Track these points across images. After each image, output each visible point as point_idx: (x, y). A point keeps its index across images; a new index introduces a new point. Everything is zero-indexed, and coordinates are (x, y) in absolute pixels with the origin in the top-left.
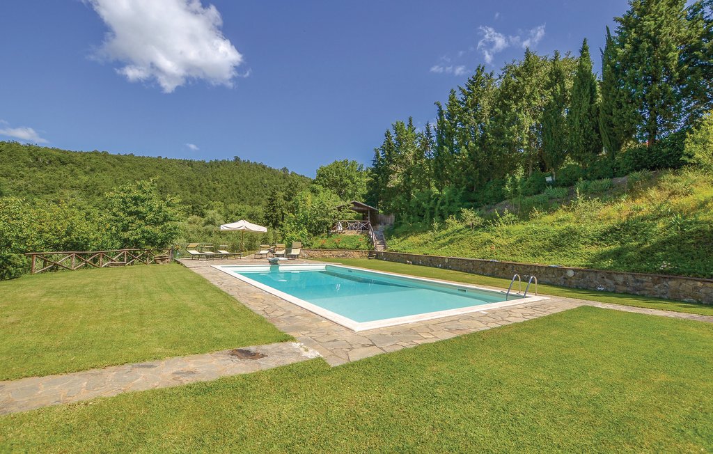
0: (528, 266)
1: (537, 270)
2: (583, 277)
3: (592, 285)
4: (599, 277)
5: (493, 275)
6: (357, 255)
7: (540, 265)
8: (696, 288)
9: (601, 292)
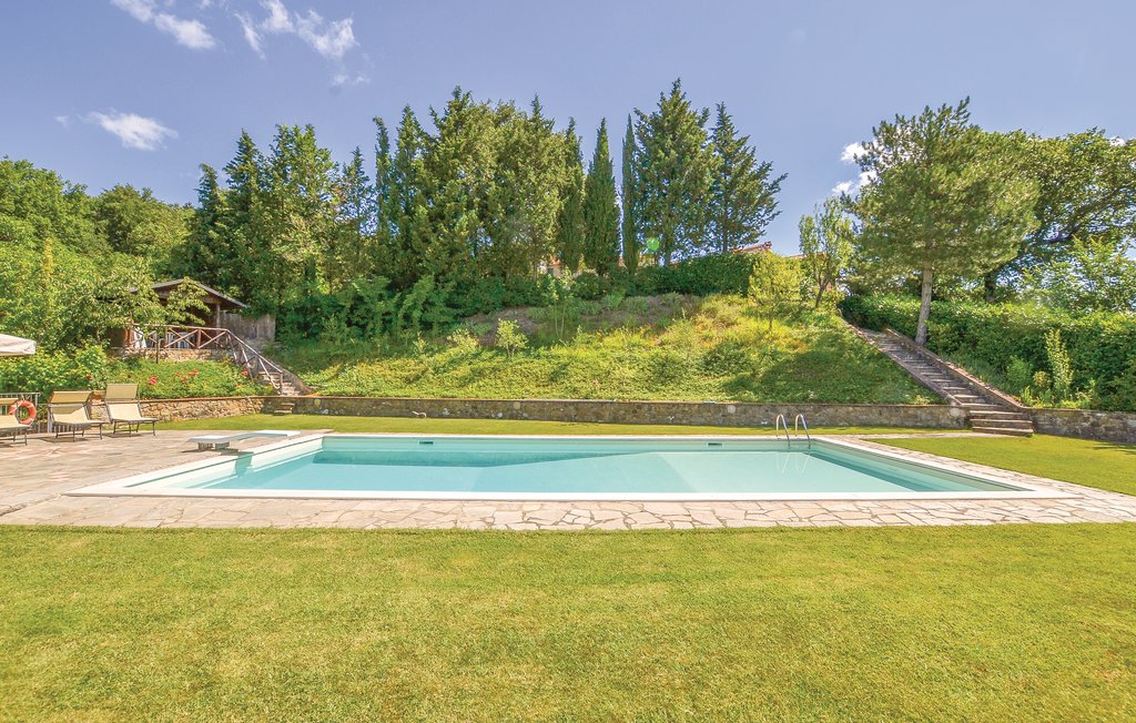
0: (674, 405)
1: (687, 409)
2: (745, 412)
3: (756, 420)
4: (762, 411)
5: (615, 421)
6: (234, 408)
7: (691, 402)
8: (848, 413)
9: (764, 425)
